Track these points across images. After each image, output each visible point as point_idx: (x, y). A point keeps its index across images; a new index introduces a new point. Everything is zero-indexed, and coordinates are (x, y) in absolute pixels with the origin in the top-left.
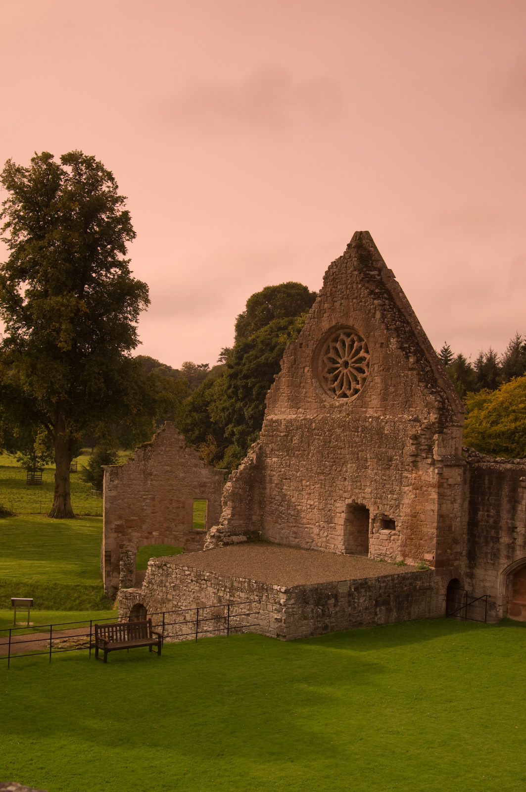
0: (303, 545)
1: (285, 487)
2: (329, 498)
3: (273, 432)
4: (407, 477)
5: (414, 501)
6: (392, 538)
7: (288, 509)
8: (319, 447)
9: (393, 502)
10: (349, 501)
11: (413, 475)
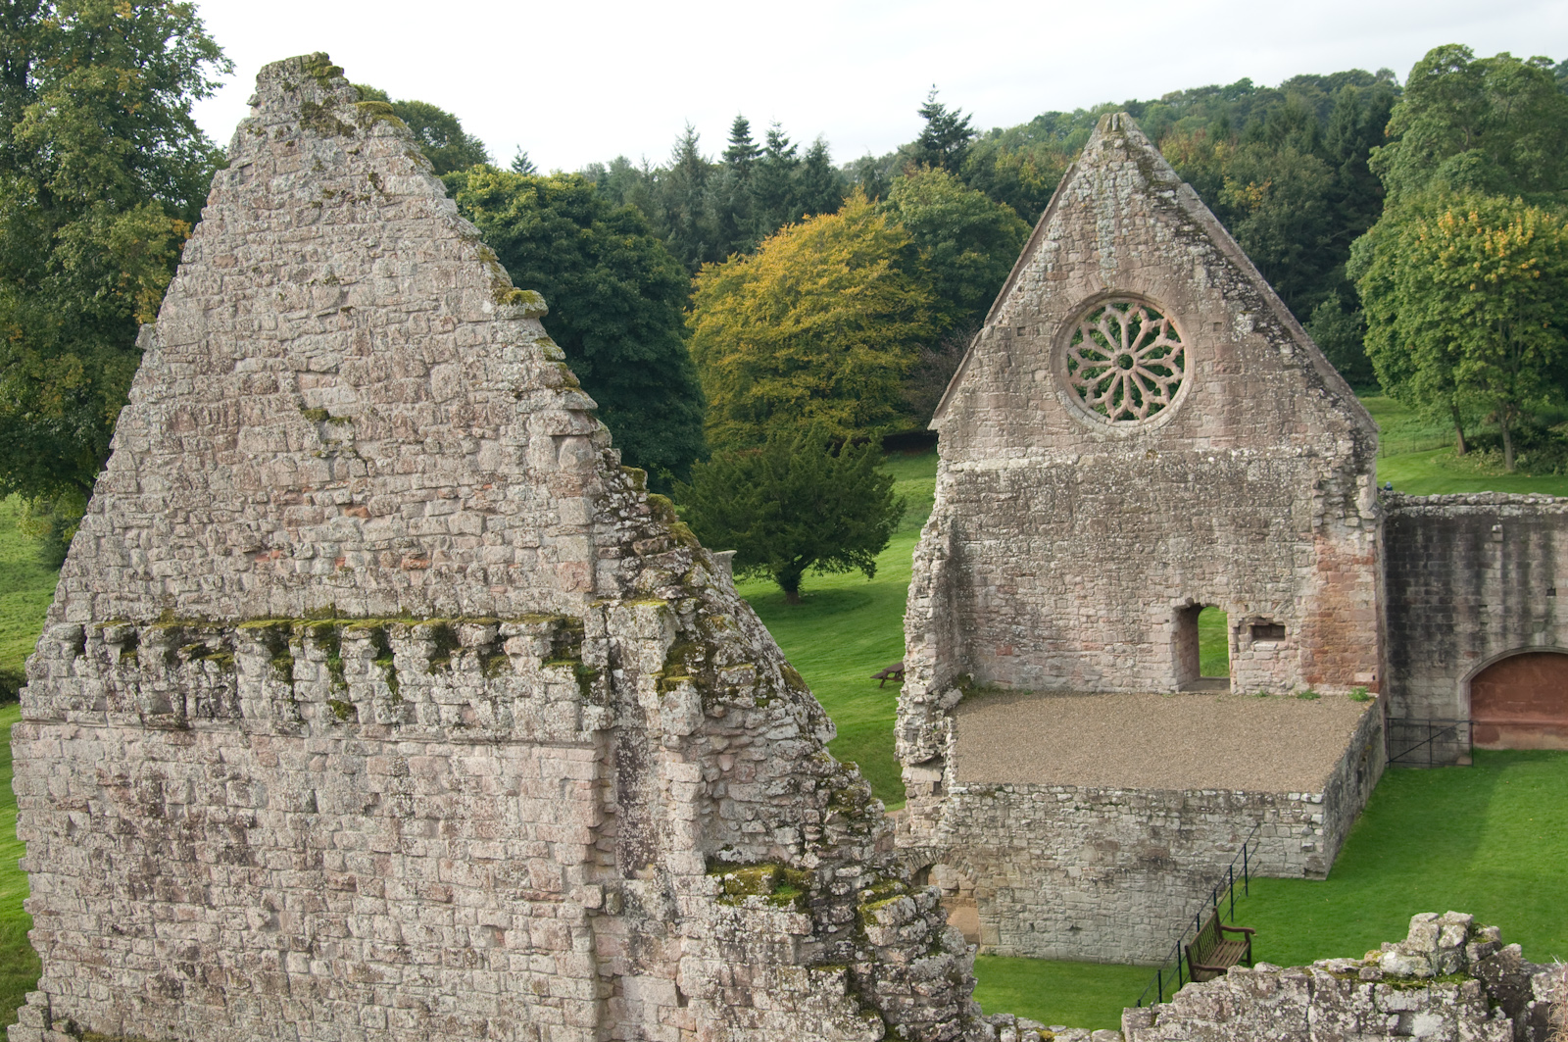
0: (1079, 687)
1: (1021, 590)
2: (1133, 601)
3: (978, 493)
4: (1304, 552)
5: (1323, 590)
6: (1282, 654)
7: (1034, 627)
8: (1097, 513)
9: (1277, 596)
10: (1181, 602)
11: (1318, 547)
